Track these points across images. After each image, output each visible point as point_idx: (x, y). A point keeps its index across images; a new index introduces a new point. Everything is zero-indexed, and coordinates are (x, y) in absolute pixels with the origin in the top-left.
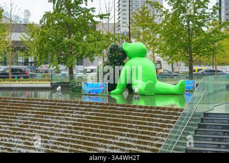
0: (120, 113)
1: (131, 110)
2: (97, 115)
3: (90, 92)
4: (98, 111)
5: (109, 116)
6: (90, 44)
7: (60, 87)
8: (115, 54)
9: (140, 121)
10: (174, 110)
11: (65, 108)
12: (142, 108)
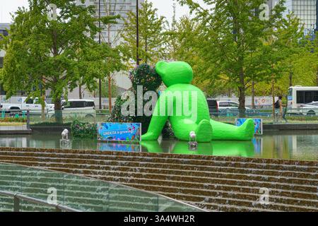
0: (187, 168)
1: (205, 163)
2: (150, 171)
3: (112, 138)
4: (150, 166)
5: (170, 172)
6: (90, 63)
7: (66, 130)
8: (145, 79)
9: (225, 179)
10: (275, 162)
11: (94, 163)
12: (222, 159)
